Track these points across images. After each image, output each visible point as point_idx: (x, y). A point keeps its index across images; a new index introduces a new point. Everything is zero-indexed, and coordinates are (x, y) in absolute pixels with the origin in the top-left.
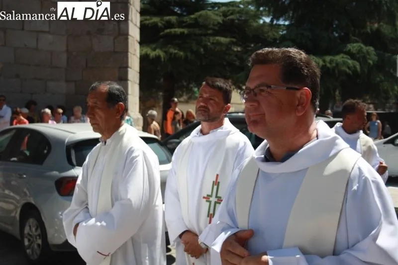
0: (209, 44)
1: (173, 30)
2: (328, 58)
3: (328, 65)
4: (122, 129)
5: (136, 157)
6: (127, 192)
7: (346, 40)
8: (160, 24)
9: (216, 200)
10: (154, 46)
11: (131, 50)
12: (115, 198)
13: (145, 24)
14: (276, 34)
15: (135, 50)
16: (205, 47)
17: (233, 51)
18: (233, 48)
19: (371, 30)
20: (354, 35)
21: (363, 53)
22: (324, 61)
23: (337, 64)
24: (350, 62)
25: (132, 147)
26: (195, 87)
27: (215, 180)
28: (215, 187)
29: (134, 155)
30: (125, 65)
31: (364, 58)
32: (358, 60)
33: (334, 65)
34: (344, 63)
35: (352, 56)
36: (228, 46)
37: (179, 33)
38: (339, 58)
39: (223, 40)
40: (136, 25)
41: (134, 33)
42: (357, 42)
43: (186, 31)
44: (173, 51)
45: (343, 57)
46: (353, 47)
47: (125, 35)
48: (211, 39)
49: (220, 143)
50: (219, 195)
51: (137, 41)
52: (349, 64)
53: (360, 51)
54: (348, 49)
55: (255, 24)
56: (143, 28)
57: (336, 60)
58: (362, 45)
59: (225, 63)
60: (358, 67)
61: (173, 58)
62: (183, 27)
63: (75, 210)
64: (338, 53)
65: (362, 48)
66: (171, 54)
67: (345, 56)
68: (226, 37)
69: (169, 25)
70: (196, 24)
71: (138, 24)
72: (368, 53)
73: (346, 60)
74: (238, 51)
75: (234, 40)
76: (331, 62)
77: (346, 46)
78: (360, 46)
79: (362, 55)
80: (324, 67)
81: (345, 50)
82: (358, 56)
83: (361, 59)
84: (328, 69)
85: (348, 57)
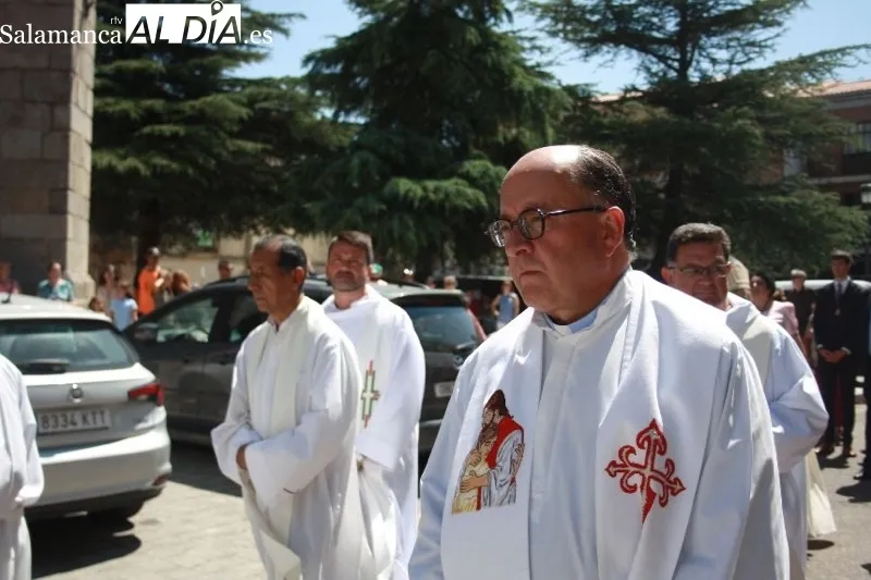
0: (225, 153)
1: (157, 128)
2: (431, 184)
3: (432, 196)
4: (300, 307)
5: (332, 348)
6: (324, 399)
7: (462, 154)
8: (133, 115)
9: (372, 395)
10: (122, 152)
11: (74, 157)
12: (302, 410)
13: (105, 113)
14: (343, 138)
15: (82, 159)
16: (217, 157)
17: (267, 165)
18: (267, 160)
19: (505, 138)
20: (477, 147)
21: (490, 177)
22: (425, 189)
23: (447, 195)
24: (470, 191)
25: (324, 335)
26: (197, 228)
27: (368, 368)
28: (370, 378)
29: (330, 344)
30: (61, 186)
31: (492, 185)
32: (482, 189)
33: (441, 196)
34: (459, 194)
35: (472, 181)
36: (259, 157)
37: (168, 133)
38: (449, 185)
39: (249, 146)
40: (84, 112)
41: (81, 126)
42: (479, 157)
43: (181, 130)
44: (160, 161)
45: (457, 184)
46: (474, 167)
47: (64, 130)
49: (369, 318)
50: (375, 389)
51: (87, 141)
52: (468, 195)
53: (485, 173)
54: (465, 170)
55: (307, 120)
56: (100, 120)
57: (446, 188)
58: (489, 164)
59: (253, 188)
60: (483, 201)
61: (158, 173)
62: (176, 123)
63: (231, 427)
64: (448, 176)
65: (488, 169)
66: (155, 167)
67: (460, 181)
68: (254, 140)
69: (152, 117)
70: (199, 118)
71: (90, 111)
72: (498, 177)
73: (461, 188)
74: (276, 167)
75: (269, 147)
76: (436, 190)
77: (461, 165)
78: (485, 166)
79: (488, 180)
80: (424, 199)
81: (460, 171)
82: (482, 182)
83: (487, 187)
84: (431, 203)
85: (465, 182)
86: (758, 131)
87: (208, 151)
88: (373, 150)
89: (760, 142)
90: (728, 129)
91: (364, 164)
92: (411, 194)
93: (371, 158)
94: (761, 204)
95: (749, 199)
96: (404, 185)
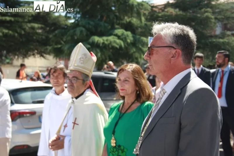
0: (27, 28)
2: (105, 38)
3: (106, 42)
7: (113, 28)
20: (117, 25)
21: (125, 35)
22: (103, 40)
23: (111, 42)
24: (118, 41)
31: (125, 38)
32: (122, 39)
33: (109, 42)
34: (115, 42)
35: (119, 37)
38: (111, 38)
39: (36, 25)
45: (113, 38)
46: (119, 32)
48: (29, 25)
53: (123, 34)
54: (116, 33)
57: (110, 40)
58: (124, 31)
64: (110, 35)
65: (124, 32)
67: (115, 37)
72: (128, 36)
73: (115, 40)
76: (107, 40)
77: (114, 31)
78: (122, 31)
79: (124, 36)
80: (103, 43)
81: (114, 33)
82: (122, 37)
83: (124, 39)
84: (106, 44)
85: (116, 38)
86: (213, 17)
87: (21, 27)
88: (84, 27)
89: (213, 21)
90: (203, 16)
91: (81, 32)
92: (99, 42)
93: (83, 29)
94: (214, 42)
95: (210, 40)
96: (96, 39)
